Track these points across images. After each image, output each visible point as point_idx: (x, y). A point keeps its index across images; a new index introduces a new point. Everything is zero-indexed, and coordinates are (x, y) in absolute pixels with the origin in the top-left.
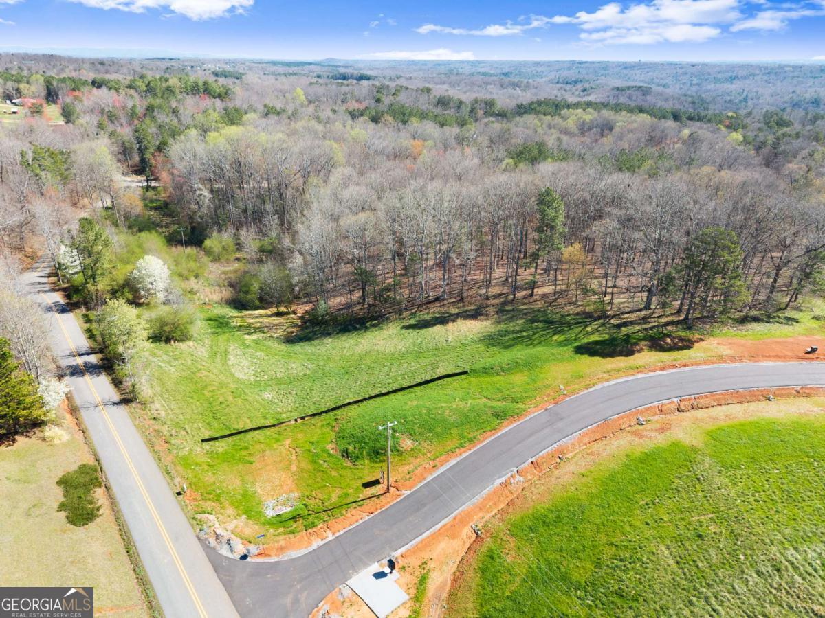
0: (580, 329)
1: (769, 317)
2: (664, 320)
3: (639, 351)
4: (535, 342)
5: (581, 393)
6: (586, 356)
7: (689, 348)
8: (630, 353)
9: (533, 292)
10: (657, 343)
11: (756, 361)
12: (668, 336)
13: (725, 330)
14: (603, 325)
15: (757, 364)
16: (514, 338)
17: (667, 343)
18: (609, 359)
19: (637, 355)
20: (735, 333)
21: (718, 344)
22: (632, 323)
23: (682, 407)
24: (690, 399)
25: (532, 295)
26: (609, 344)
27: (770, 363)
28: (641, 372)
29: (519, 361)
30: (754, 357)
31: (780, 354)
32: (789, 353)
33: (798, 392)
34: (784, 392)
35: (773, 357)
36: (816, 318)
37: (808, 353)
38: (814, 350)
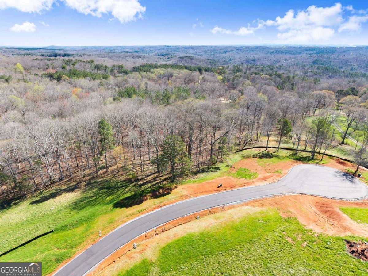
0: (123, 190)
1: (208, 168)
2: (163, 178)
3: (145, 200)
4: (97, 203)
5: (108, 234)
6: (119, 208)
7: (169, 193)
8: (141, 202)
10: (156, 194)
11: (196, 196)
12: (161, 188)
13: (188, 179)
14: (135, 185)
15: (198, 197)
16: (88, 202)
17: (160, 193)
18: (130, 208)
19: (144, 203)
20: (192, 180)
21: (183, 189)
22: (150, 182)
23: (157, 232)
24: (161, 227)
25: (107, 171)
26: (131, 199)
27: (202, 196)
28: (143, 213)
29: (83, 218)
30: (195, 194)
31: (207, 190)
32: (211, 189)
33: (210, 212)
34: (204, 213)
35: (204, 192)
36: (227, 166)
37: (219, 187)
38: (221, 186)
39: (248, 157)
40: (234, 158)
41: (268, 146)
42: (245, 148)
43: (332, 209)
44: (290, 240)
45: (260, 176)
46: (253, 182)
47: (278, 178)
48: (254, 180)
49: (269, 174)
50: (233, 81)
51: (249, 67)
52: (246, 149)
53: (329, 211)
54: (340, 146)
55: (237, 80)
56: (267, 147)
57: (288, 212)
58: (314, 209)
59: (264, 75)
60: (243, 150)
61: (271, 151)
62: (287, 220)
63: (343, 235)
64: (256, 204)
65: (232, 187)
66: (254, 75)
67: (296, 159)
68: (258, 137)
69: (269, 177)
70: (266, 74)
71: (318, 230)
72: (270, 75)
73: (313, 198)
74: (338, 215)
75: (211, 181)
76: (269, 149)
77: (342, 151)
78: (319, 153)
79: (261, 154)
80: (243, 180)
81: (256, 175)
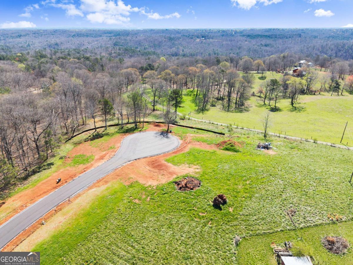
1: (40, 168)
11: (34, 202)
13: (17, 188)
15: (36, 203)
20: (22, 188)
21: (13, 201)
27: (41, 199)
30: (32, 200)
31: (45, 190)
32: (50, 188)
33: (55, 211)
34: (49, 215)
35: (42, 194)
36: (61, 158)
37: (58, 183)
38: (60, 180)
39: (80, 143)
40: (66, 148)
41: (96, 127)
42: (75, 134)
43: (160, 163)
44: (137, 201)
45: (97, 157)
46: (92, 165)
47: (113, 154)
48: (92, 162)
49: (104, 153)
50: (40, 68)
51: (53, 52)
52: (75, 136)
53: (159, 165)
54: (153, 113)
55: (44, 66)
56: (96, 129)
57: (129, 179)
58: (148, 168)
59: (72, 59)
60: (72, 137)
61: (100, 131)
62: (131, 186)
63: (171, 180)
64: (101, 183)
65: (72, 177)
66: (61, 60)
67: (124, 132)
68: (84, 121)
69: (105, 155)
70: (74, 58)
71: (154, 183)
72: (79, 59)
73: (145, 160)
74: (165, 166)
75: (47, 179)
76: (98, 130)
77: (155, 116)
78: (140, 122)
79: (92, 136)
80: (81, 167)
81: (93, 158)
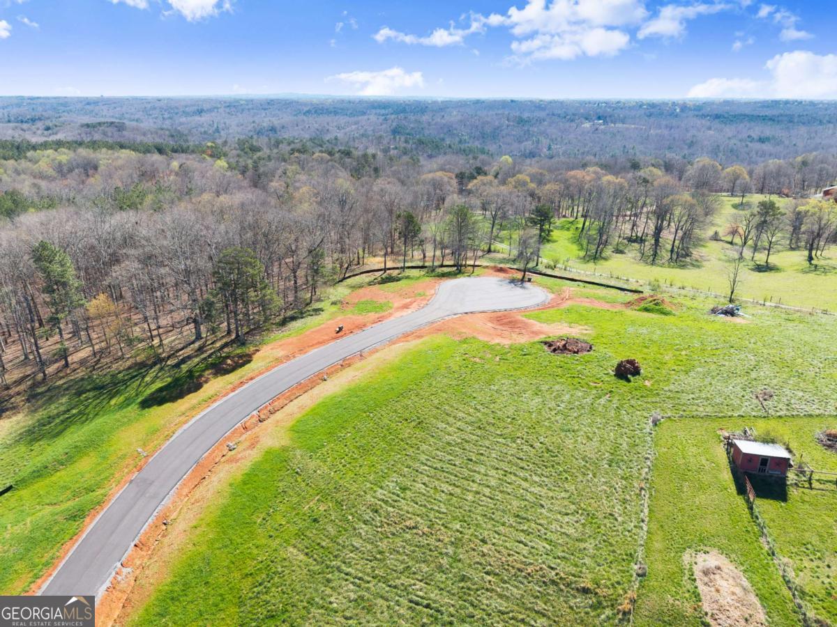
0: (138, 382)
1: (302, 313)
2: (218, 345)
3: (206, 382)
5: (163, 448)
6: (155, 407)
7: (249, 361)
8: (198, 387)
9: (67, 361)
10: (220, 368)
11: (305, 353)
12: (228, 357)
13: (272, 336)
14: (161, 369)
15: (307, 355)
17: (229, 365)
18: (180, 401)
19: (206, 386)
20: (282, 335)
21: (272, 349)
22: (189, 357)
23: (263, 417)
24: (266, 407)
25: (67, 365)
26: (174, 387)
27: (316, 350)
28: (215, 401)
30: (302, 350)
31: (321, 340)
32: (326, 338)
33: (342, 366)
34: (333, 370)
35: (316, 344)
36: (334, 303)
37: (338, 332)
38: (341, 329)
39: (361, 287)
40: (341, 291)
41: (387, 267)
42: (347, 275)
43: (513, 319)
44: (477, 360)
45: (396, 305)
46: (390, 315)
47: (425, 302)
48: (390, 311)
49: (408, 300)
52: (349, 277)
53: (510, 322)
54: (487, 256)
56: (385, 270)
57: (460, 334)
58: (490, 325)
59: (317, 154)
60: (345, 278)
61: (395, 273)
62: (464, 341)
63: (537, 339)
64: (409, 338)
65: (361, 327)
66: (296, 154)
67: (438, 276)
68: (361, 256)
69: (411, 303)
70: (321, 152)
71: (506, 342)
73: (483, 315)
74: (522, 322)
75: (318, 328)
76: (388, 272)
77: (492, 260)
78: (465, 266)
79: (379, 279)
80: (373, 316)
81: (390, 305)
